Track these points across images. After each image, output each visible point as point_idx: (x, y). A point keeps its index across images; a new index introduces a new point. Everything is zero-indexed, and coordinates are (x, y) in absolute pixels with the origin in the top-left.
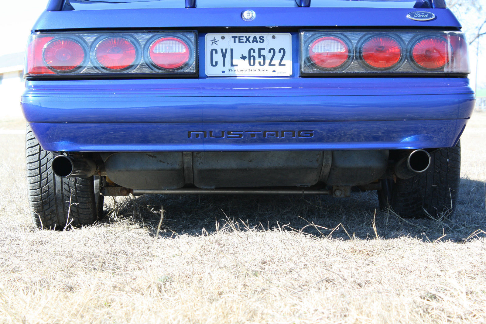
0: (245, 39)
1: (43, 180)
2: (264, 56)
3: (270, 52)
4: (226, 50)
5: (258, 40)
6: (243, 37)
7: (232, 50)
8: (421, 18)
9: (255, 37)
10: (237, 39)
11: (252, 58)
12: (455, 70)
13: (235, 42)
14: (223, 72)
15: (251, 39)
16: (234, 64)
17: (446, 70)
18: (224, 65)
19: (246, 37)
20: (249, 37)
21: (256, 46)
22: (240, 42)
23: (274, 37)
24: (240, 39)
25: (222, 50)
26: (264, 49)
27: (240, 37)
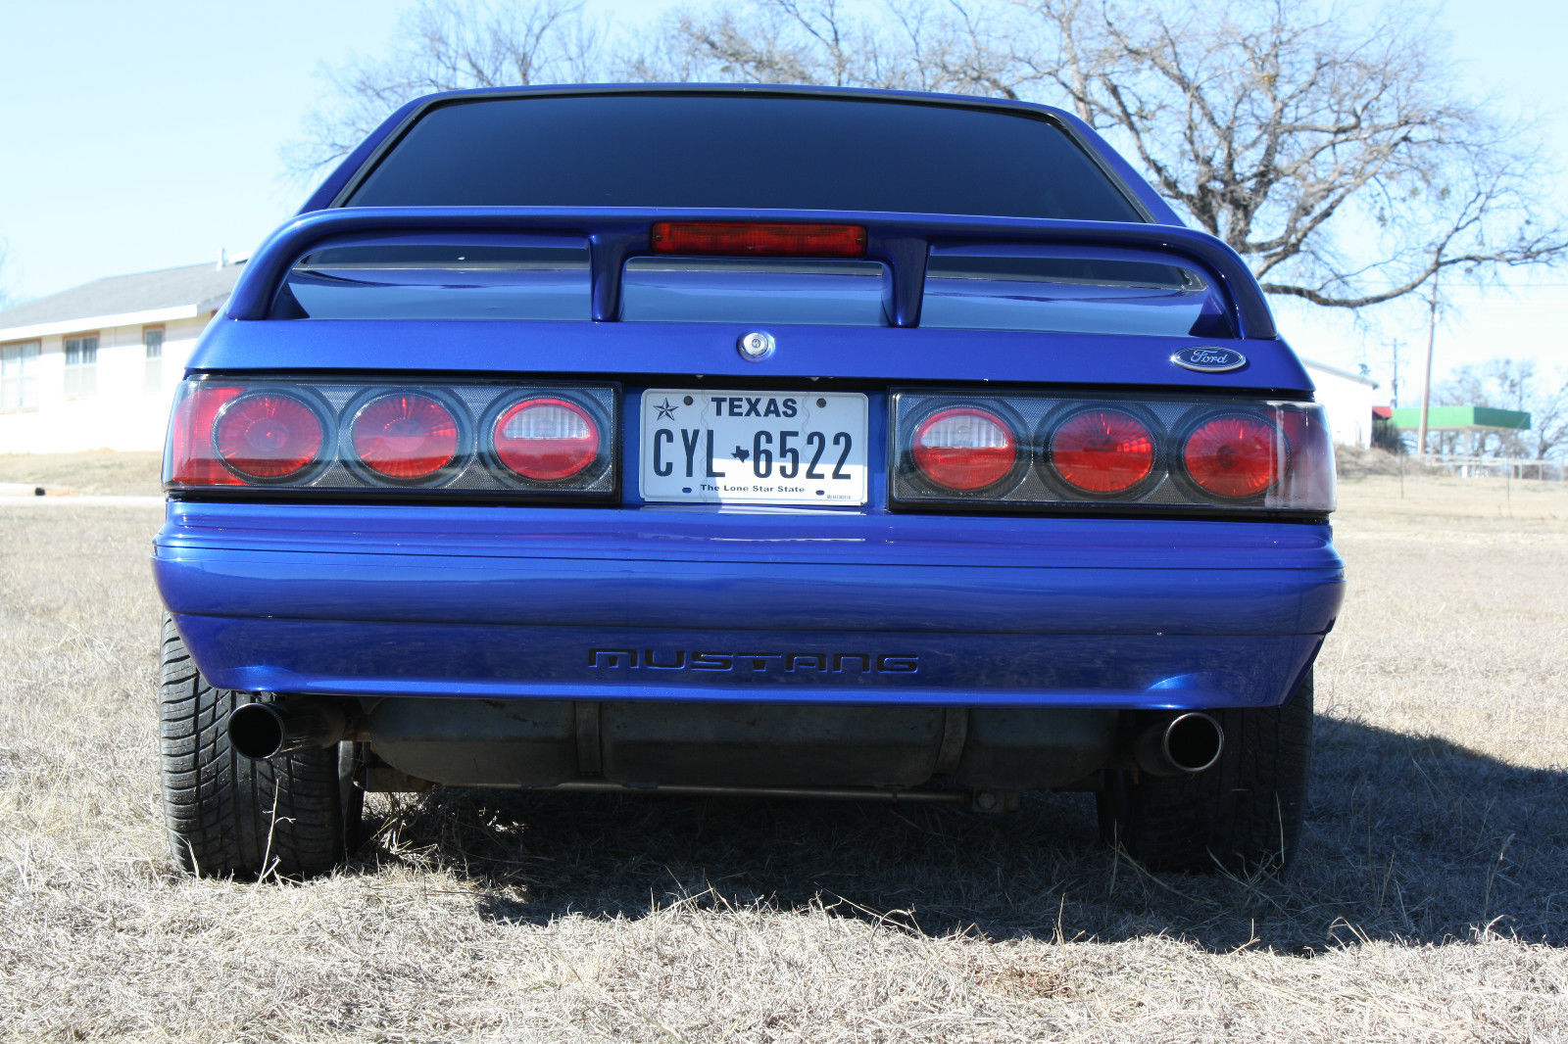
0: (746, 407)
1: (204, 747)
2: (795, 453)
3: (810, 441)
4: (696, 433)
5: (781, 409)
6: (740, 400)
7: (710, 434)
8: (1209, 364)
9: (772, 402)
10: (725, 406)
11: (763, 456)
12: (1293, 504)
13: (719, 413)
14: (687, 490)
15: (762, 407)
16: (715, 469)
17: (1269, 502)
18: (689, 473)
19: (749, 401)
20: (758, 401)
21: (775, 425)
22: (732, 413)
23: (822, 403)
24: (732, 406)
25: (684, 433)
26: (795, 434)
27: (732, 400)
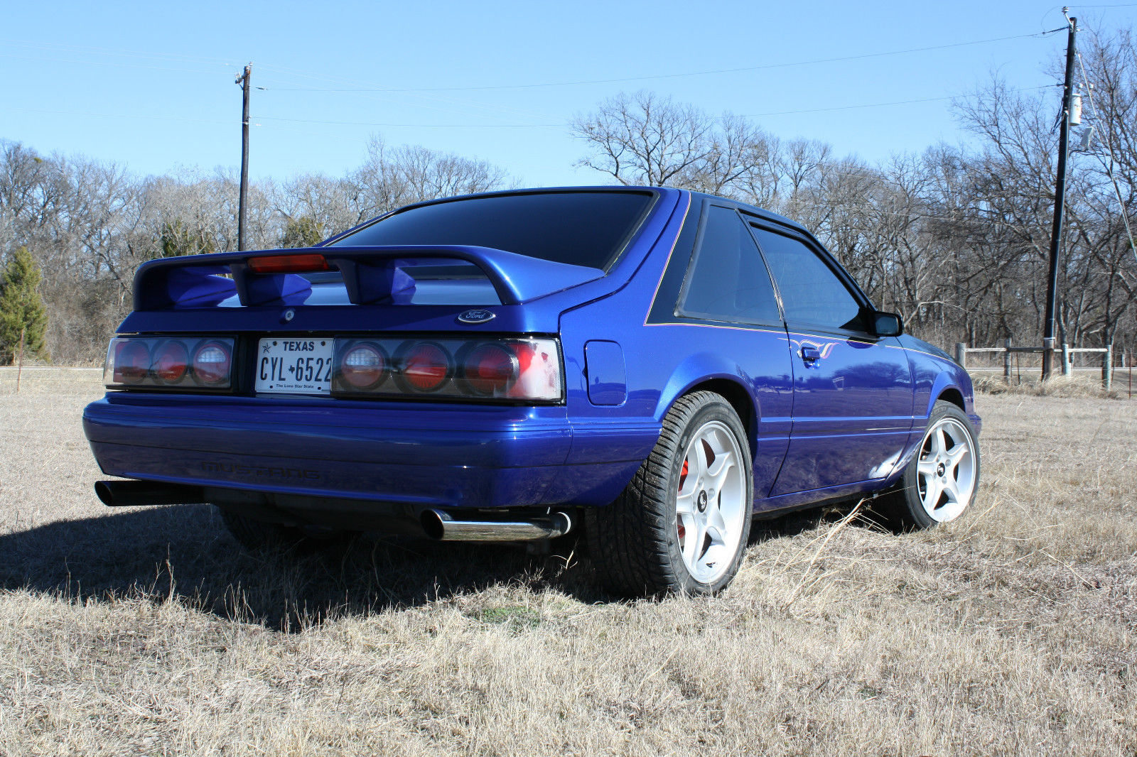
0: (295, 345)
2: (311, 368)
3: (318, 363)
4: (277, 358)
5: (308, 347)
6: (293, 343)
7: (282, 359)
8: (474, 319)
9: (305, 343)
10: (288, 345)
11: (300, 371)
13: (285, 349)
14: (271, 387)
15: (301, 347)
16: (282, 377)
18: (273, 379)
19: (297, 343)
20: (300, 343)
21: (305, 355)
22: (291, 350)
23: (323, 344)
24: (291, 346)
25: (272, 359)
26: (312, 359)
27: (291, 343)
